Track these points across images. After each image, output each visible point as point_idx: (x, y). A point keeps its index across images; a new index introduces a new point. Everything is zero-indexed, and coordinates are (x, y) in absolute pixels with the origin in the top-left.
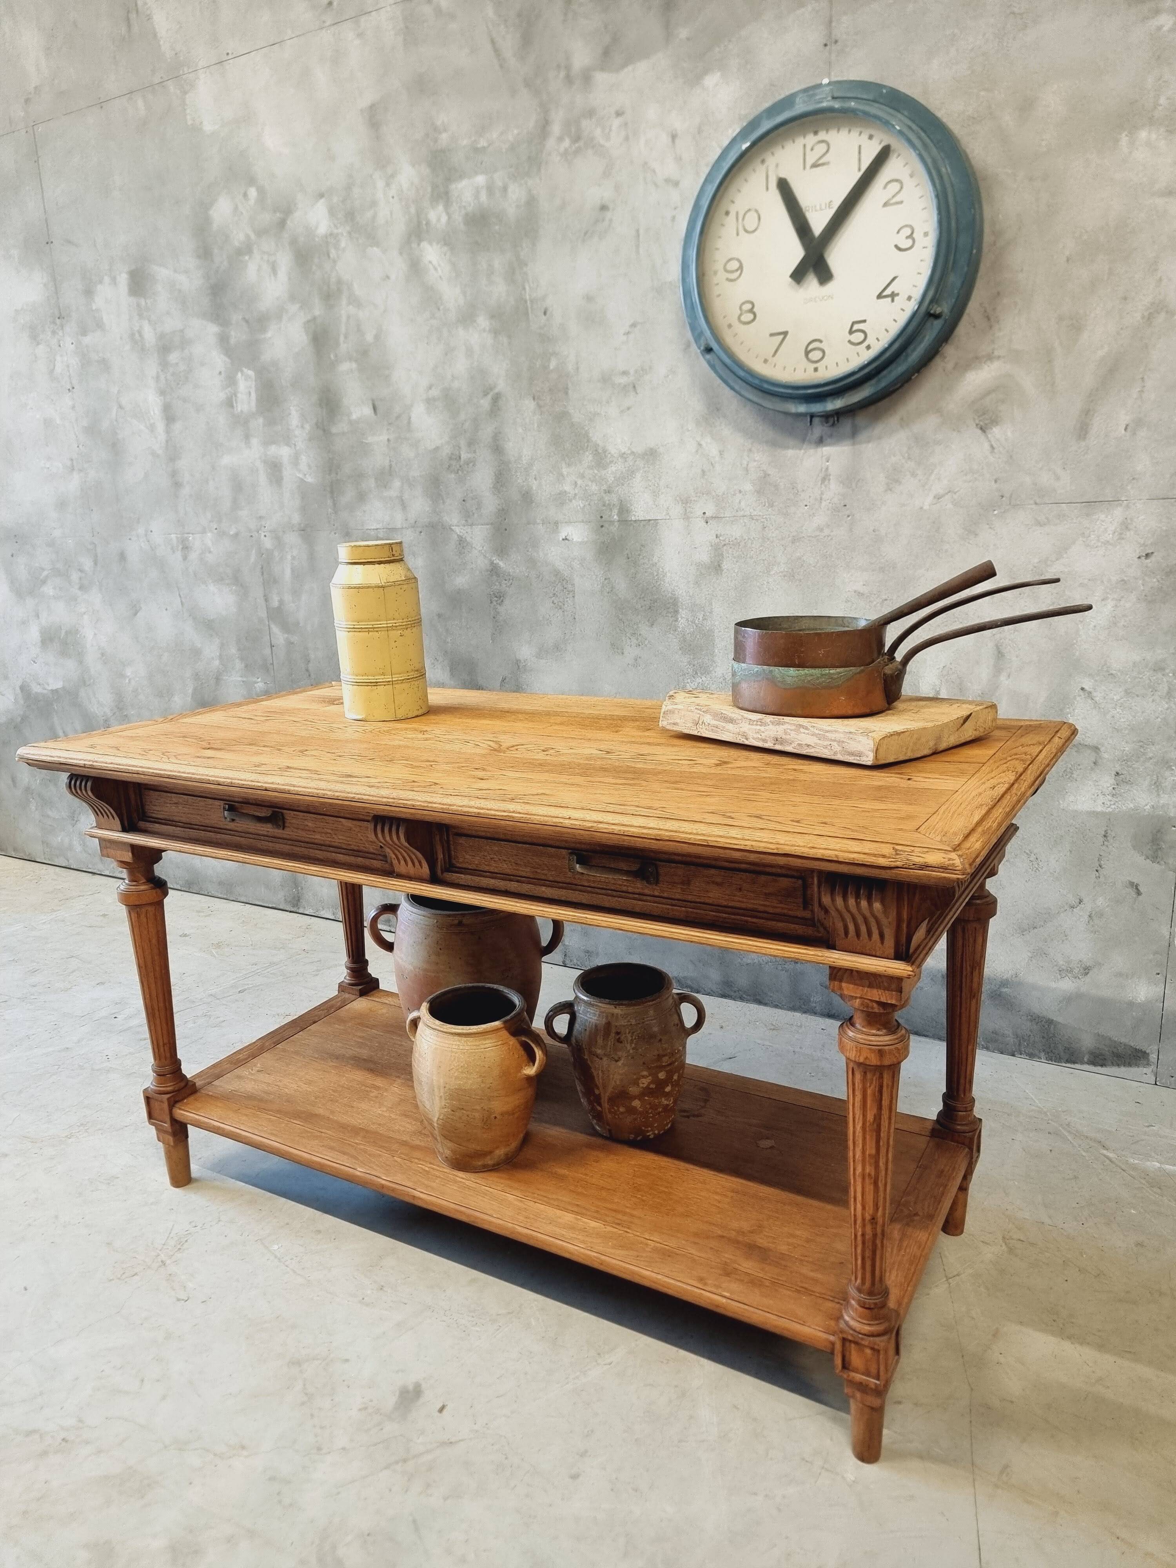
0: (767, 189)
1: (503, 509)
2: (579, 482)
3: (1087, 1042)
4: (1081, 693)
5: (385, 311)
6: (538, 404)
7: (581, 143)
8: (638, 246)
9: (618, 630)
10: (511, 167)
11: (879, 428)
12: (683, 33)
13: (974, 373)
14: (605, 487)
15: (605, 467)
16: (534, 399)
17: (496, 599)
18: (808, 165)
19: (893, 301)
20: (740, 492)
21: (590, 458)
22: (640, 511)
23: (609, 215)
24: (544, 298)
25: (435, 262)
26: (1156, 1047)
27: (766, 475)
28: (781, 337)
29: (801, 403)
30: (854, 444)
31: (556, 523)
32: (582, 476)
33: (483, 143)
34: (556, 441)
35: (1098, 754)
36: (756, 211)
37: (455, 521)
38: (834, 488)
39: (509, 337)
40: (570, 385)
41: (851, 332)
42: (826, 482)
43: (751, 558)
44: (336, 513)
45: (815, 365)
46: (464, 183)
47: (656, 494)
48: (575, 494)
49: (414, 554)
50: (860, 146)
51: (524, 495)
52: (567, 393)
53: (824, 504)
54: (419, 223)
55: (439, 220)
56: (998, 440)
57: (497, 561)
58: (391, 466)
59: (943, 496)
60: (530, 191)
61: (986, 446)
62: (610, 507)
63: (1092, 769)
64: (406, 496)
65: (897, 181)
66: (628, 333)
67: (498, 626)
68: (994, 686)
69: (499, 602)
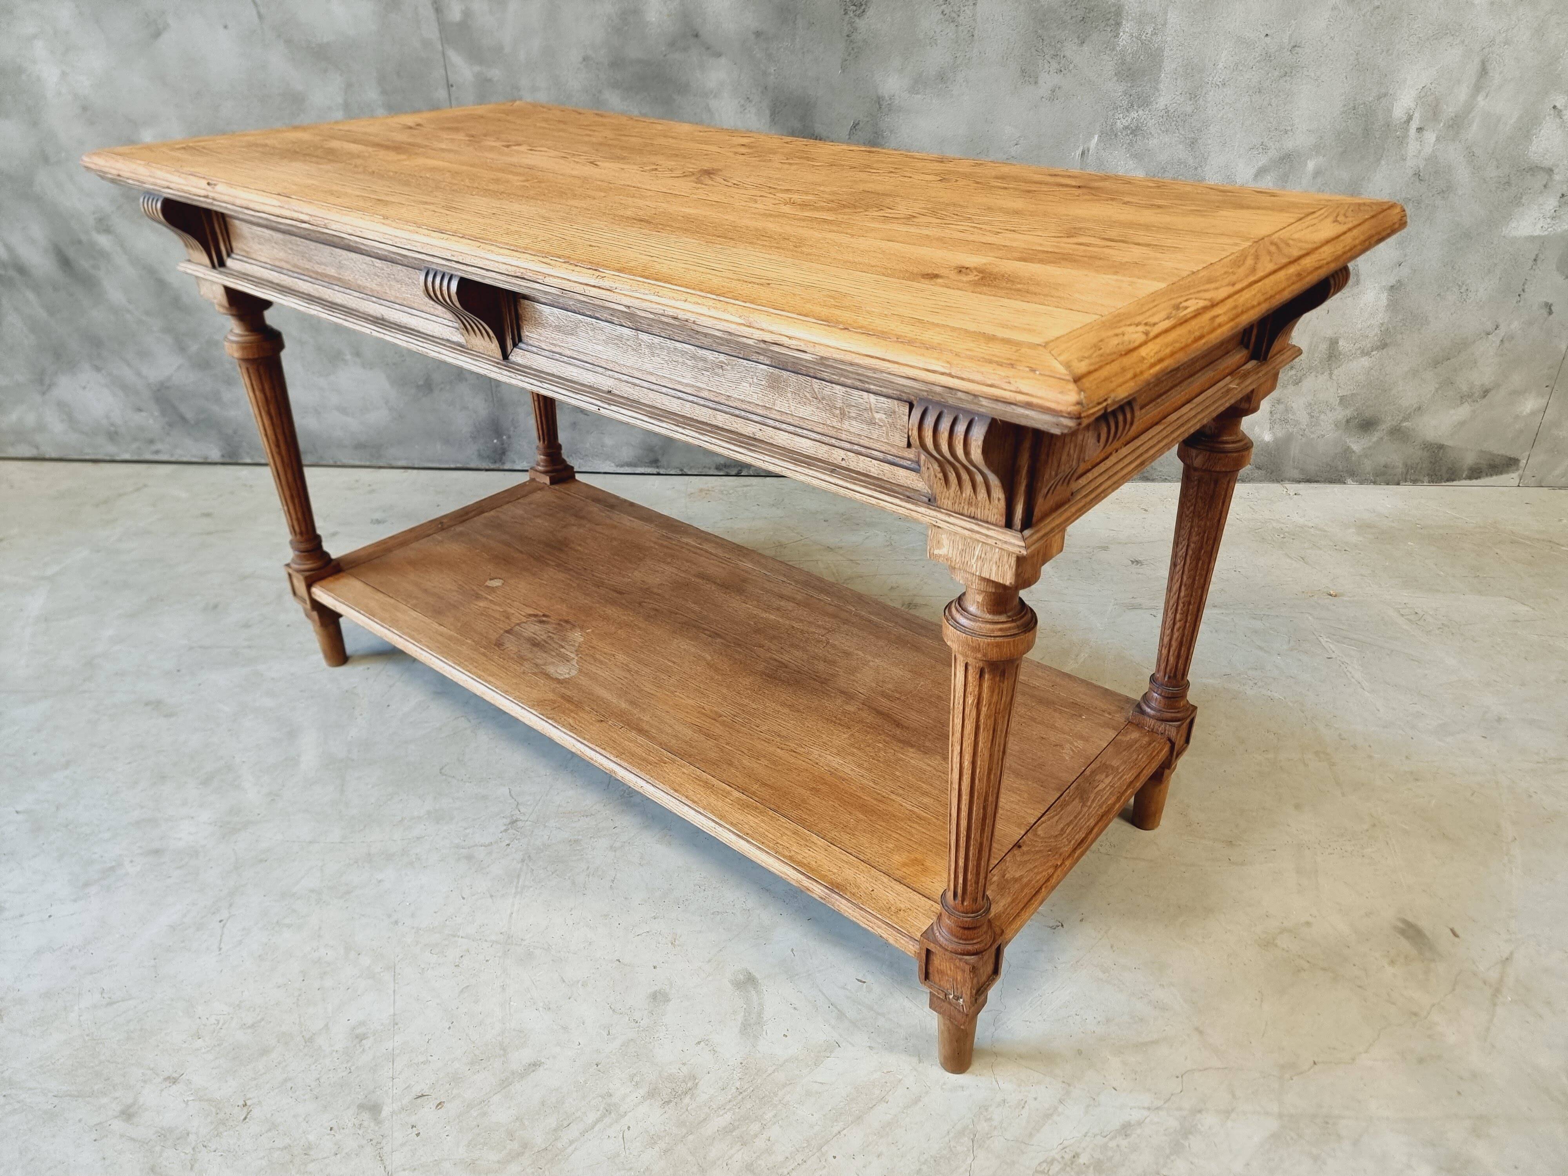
3: (1470, 459)
17: (854, 8)
26: (1527, 453)
35: (1550, 176)
63: (1541, 192)
67: (853, 49)
68: (1469, 107)
69: (858, 12)
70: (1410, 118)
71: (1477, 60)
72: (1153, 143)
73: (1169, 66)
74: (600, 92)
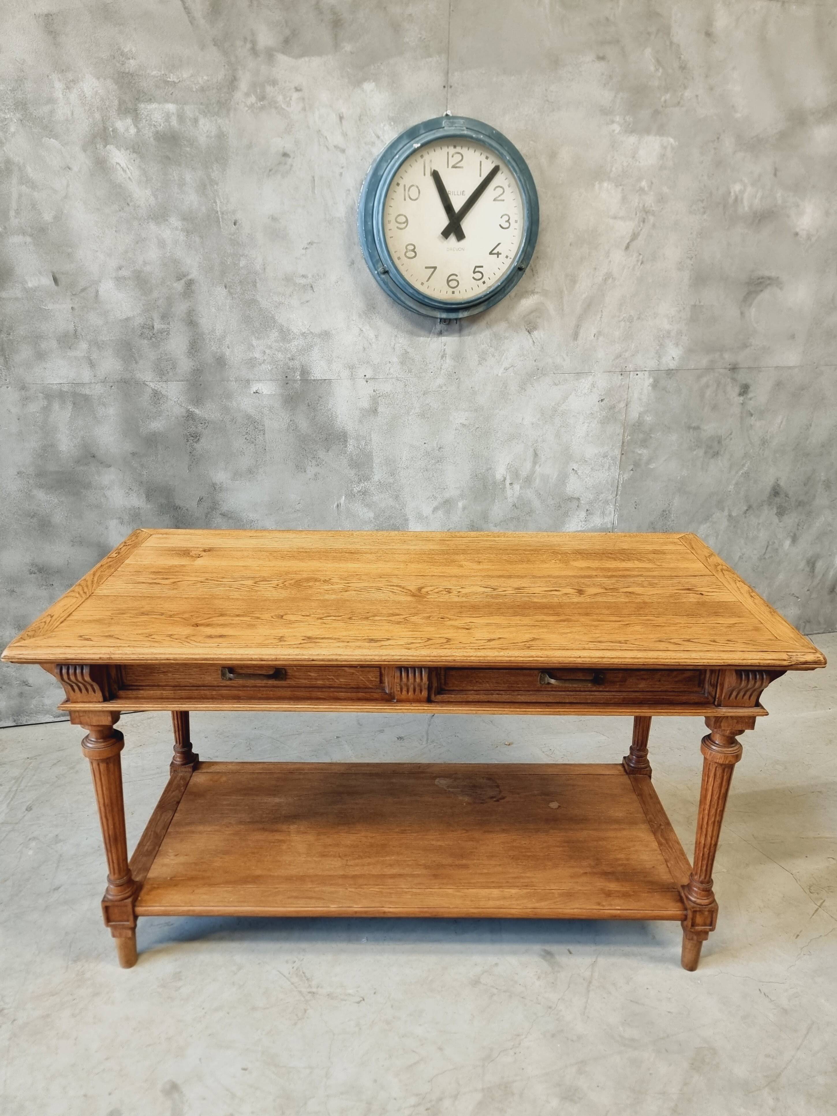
0: (425, 175)
1: (198, 370)
2: (268, 351)
4: (573, 471)
5: (66, 197)
6: (229, 291)
7: (265, 102)
8: (313, 188)
9: (301, 455)
10: (202, 104)
11: (475, 328)
12: (348, 47)
13: (525, 300)
14: (289, 356)
15: (289, 341)
16: (226, 287)
17: (193, 438)
18: (450, 166)
19: (498, 257)
20: (390, 362)
21: (277, 334)
22: (318, 372)
23: (289, 161)
24: (234, 212)
25: (123, 164)
27: (407, 353)
28: (433, 270)
29: (443, 312)
30: (460, 336)
31: (248, 381)
32: (271, 348)
33: (172, 78)
34: (247, 320)
35: (579, 501)
36: (417, 187)
37: (150, 379)
38: (449, 362)
39: (201, 237)
40: (258, 280)
41: (474, 272)
42: (444, 359)
43: (397, 404)
44: (8, 369)
45: (453, 290)
46: (154, 106)
47: (330, 362)
48: (264, 360)
49: (104, 405)
50: (481, 162)
51: (218, 359)
52: (255, 286)
53: (442, 371)
54: (105, 129)
55: (127, 130)
56: (536, 338)
57: (192, 408)
58: (76, 331)
59: (509, 368)
60: (220, 127)
61: (531, 341)
62: (294, 370)
63: (577, 509)
64: (94, 356)
65: (501, 187)
66: (306, 248)
67: (194, 459)
68: (533, 472)
69: (195, 441)
70: (505, 479)
71: (532, 450)
72: (375, 498)
73: (376, 460)
74: (30, 491)
